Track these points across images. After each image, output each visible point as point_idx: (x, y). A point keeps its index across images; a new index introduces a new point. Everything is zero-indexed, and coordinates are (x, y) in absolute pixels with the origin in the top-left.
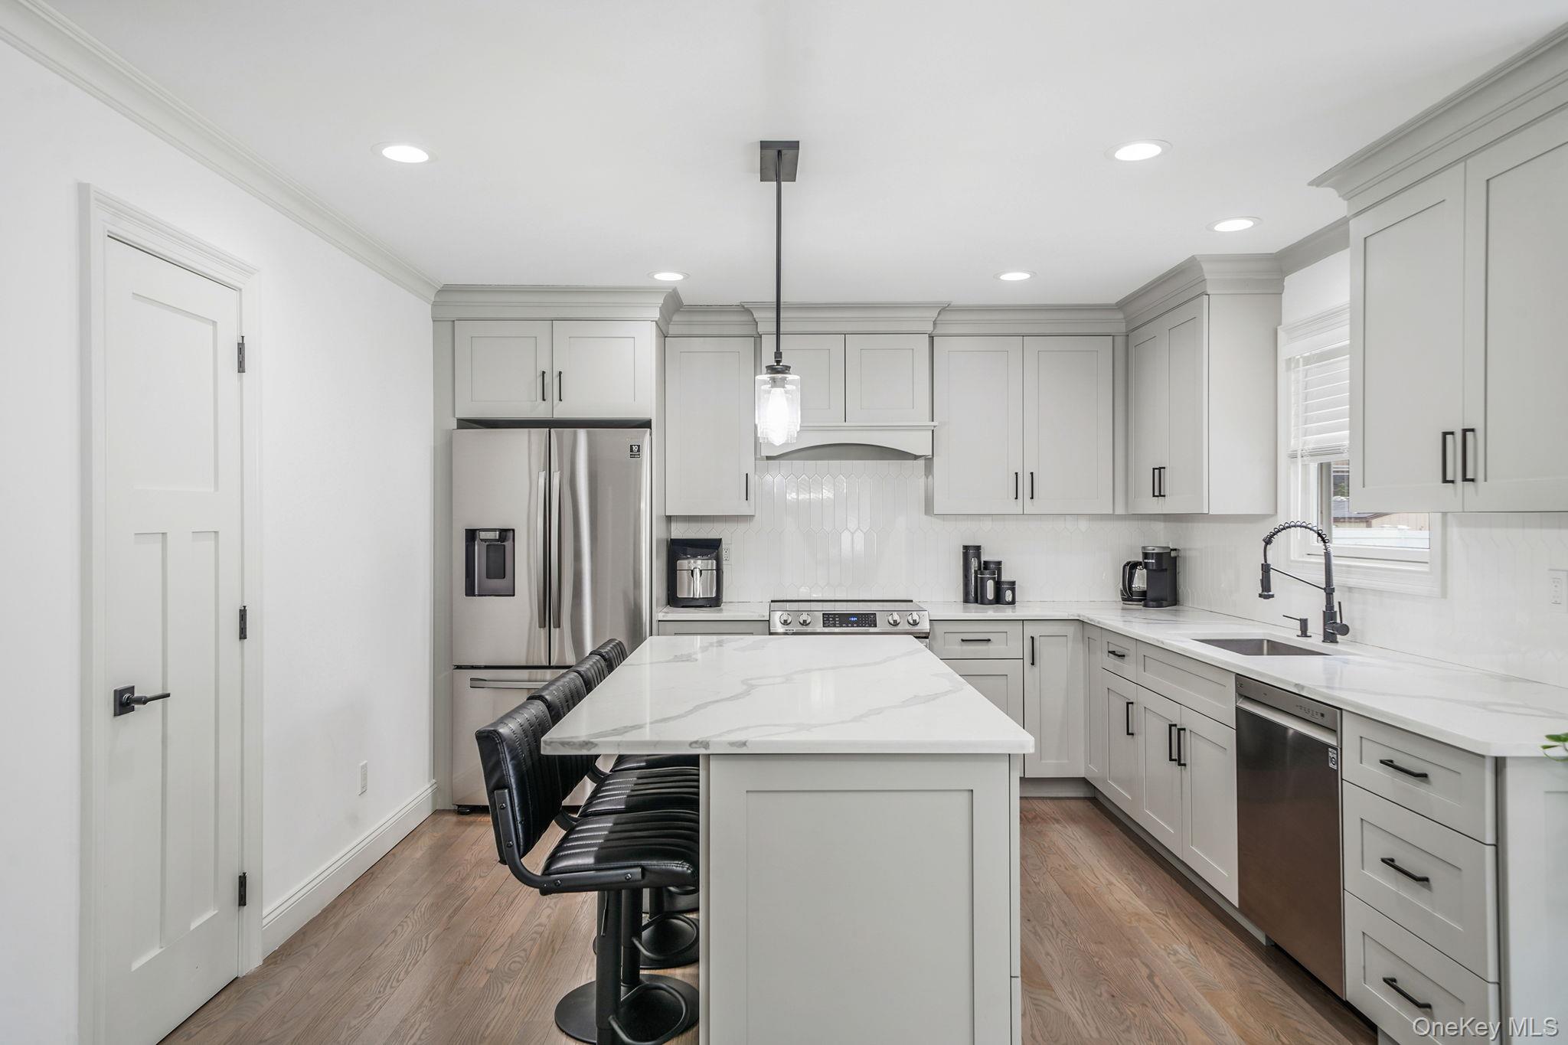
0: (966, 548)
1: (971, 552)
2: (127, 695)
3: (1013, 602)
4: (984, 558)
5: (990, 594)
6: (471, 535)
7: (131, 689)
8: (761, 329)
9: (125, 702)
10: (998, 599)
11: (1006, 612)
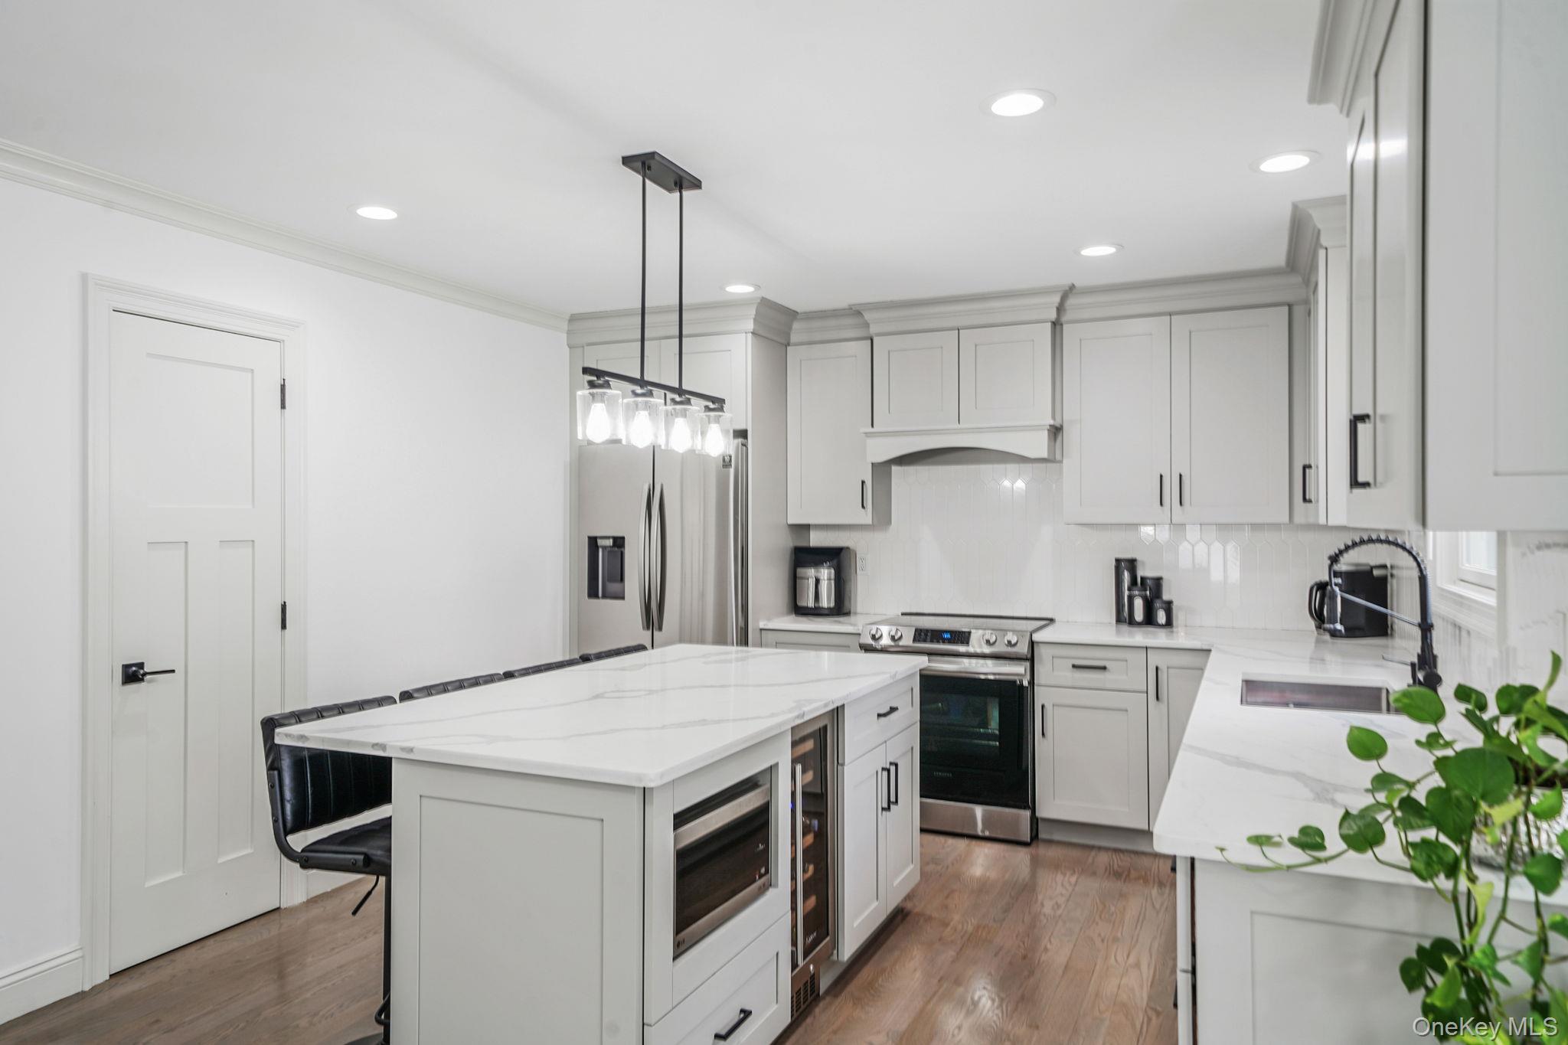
0: (1118, 561)
1: (1126, 566)
2: (134, 669)
3: (1169, 623)
4: (1140, 573)
5: (1139, 615)
6: (593, 541)
7: (141, 665)
8: (873, 329)
9: (133, 675)
10: (1150, 620)
11: (1157, 638)
